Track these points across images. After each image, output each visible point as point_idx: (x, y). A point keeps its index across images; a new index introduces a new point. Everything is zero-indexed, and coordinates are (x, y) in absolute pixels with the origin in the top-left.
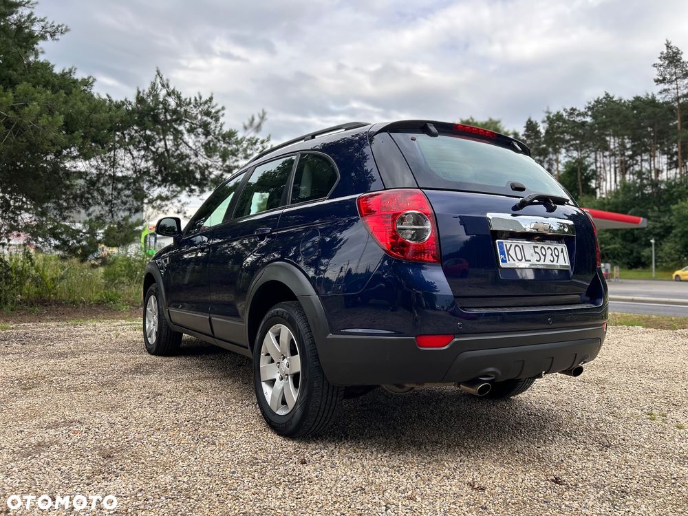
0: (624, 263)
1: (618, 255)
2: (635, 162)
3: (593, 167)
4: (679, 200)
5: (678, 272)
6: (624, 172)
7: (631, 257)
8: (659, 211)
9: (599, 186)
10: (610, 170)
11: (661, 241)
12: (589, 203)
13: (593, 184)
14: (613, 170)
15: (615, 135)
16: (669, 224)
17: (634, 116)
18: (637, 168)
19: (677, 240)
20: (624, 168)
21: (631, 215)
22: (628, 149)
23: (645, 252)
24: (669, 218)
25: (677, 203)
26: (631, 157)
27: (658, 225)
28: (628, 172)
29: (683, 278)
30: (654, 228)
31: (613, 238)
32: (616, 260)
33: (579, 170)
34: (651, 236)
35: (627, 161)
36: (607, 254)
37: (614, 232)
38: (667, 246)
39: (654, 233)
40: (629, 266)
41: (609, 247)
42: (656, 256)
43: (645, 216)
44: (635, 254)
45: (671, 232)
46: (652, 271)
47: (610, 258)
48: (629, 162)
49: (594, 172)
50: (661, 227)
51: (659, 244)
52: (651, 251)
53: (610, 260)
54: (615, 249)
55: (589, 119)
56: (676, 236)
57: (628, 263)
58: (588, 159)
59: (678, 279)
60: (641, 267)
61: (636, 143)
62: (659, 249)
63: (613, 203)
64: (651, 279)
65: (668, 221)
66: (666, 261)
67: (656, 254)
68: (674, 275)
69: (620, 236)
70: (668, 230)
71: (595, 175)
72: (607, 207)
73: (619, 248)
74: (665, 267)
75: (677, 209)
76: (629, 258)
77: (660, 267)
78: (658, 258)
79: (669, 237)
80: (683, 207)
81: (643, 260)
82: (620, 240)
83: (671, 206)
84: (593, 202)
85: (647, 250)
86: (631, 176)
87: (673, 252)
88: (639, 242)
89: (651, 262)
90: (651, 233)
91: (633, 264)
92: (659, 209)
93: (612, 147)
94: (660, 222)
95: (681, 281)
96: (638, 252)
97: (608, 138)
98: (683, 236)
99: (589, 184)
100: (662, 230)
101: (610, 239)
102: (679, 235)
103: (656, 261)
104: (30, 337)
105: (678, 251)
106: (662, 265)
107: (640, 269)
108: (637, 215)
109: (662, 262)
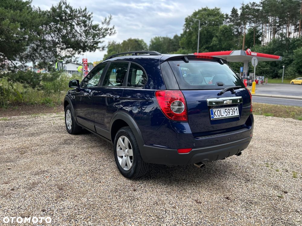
0: (270, 76)
1: (268, 72)
2: (280, 29)
3: (261, 31)
4: (297, 48)
5: (293, 81)
6: (274, 33)
8: (288, 53)
9: (263, 40)
10: (268, 32)
11: (287, 66)
12: (258, 49)
13: (260, 39)
14: (270, 33)
15: (272, 16)
16: (292, 59)
17: (282, 7)
18: (281, 32)
19: (295, 66)
20: (275, 32)
21: (275, 55)
22: (277, 23)
23: (280, 71)
24: (292, 56)
25: (296, 49)
26: (278, 26)
27: (287, 59)
28: (276, 34)
29: (295, 83)
30: (285, 60)
31: (267, 65)
32: (267, 75)
33: (254, 33)
34: (283, 64)
35: (276, 28)
36: (263, 72)
37: (267, 62)
38: (290, 69)
39: (285, 62)
40: (272, 77)
41: (264, 69)
42: (284, 73)
43: (282, 55)
44: (275, 72)
45: (292, 62)
46: (282, 80)
47: (264, 74)
48: (277, 29)
49: (261, 33)
50: (288, 60)
51: (286, 67)
52: (283, 71)
53: (264, 75)
54: (267, 70)
55: (261, 8)
56: (294, 64)
57: (272, 76)
58: (259, 27)
59: (293, 83)
60: (277, 78)
61: (281, 20)
62: (286, 70)
63: (268, 49)
64: (281, 83)
65: (292, 57)
66: (288, 75)
67: (284, 72)
68: (291, 82)
69: (270, 64)
70: (291, 61)
71: (261, 35)
72: (265, 51)
73: (269, 69)
74: (288, 78)
75: (296, 52)
76: (272, 74)
77: (286, 78)
78: (285, 74)
79: (291, 65)
80: (299, 51)
81: (279, 75)
82: (269, 66)
83: (294, 50)
84: (259, 48)
85: (281, 70)
86: (278, 36)
87: (292, 71)
88: (278, 66)
89: (282, 75)
90: (283, 63)
91: (274, 76)
92: (288, 51)
93: (270, 21)
94: (288, 58)
95: (294, 84)
96: (277, 71)
97: (269, 17)
98: (297, 64)
99: (259, 39)
100: (288, 61)
101: (265, 65)
102: (296, 63)
103: (284, 75)
104: (17, 124)
105: (294, 71)
106: (286, 77)
107: (277, 79)
108: (278, 55)
109: (287, 76)
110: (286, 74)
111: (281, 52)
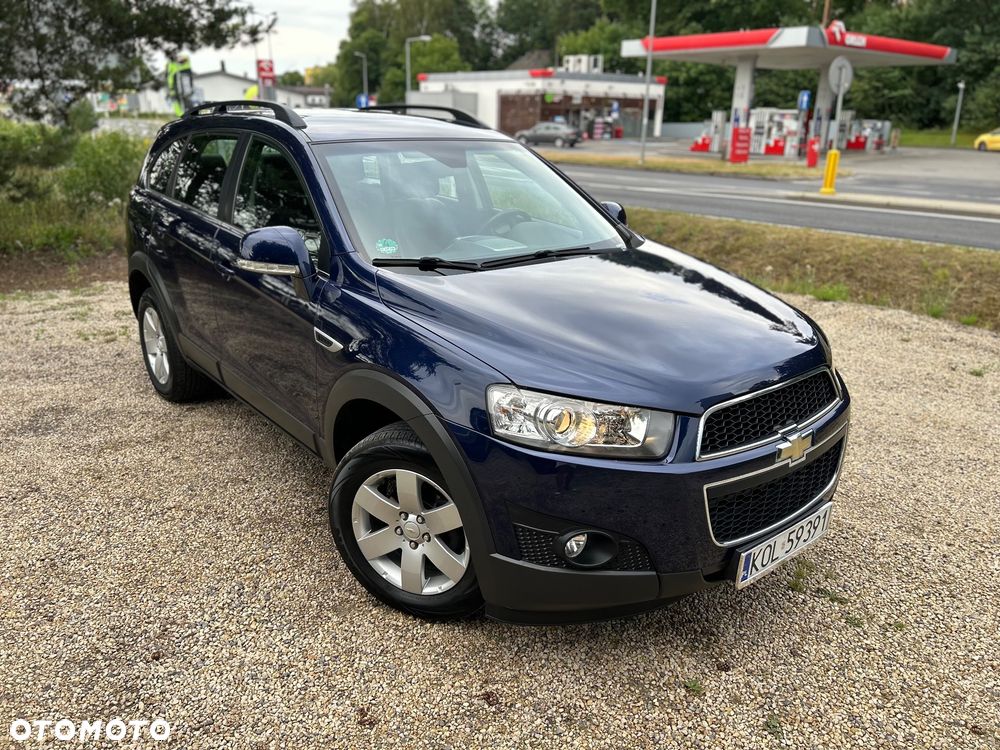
0: (913, 120)
1: (907, 105)
5: (985, 138)
7: (926, 110)
8: (983, 33)
11: (975, 85)
12: (876, 18)
16: (993, 57)
23: (947, 104)
24: (995, 46)
27: (976, 57)
29: (990, 146)
30: (970, 62)
31: (904, 79)
32: (901, 115)
34: (962, 76)
36: (890, 106)
37: (908, 71)
38: (982, 93)
39: (968, 70)
40: (921, 124)
41: (894, 94)
42: (962, 109)
43: (958, 44)
44: (932, 106)
45: (992, 70)
46: (951, 134)
47: (892, 112)
50: (980, 61)
51: (970, 90)
52: (957, 101)
53: (893, 116)
54: (904, 97)
57: (920, 120)
59: (982, 147)
60: (937, 127)
62: (969, 97)
63: (914, 19)
64: (948, 147)
65: (993, 51)
66: (977, 118)
67: (963, 106)
68: (977, 143)
69: (915, 75)
70: (989, 65)
72: (904, 26)
73: (911, 95)
74: (974, 128)
76: (922, 112)
77: (965, 128)
78: (965, 111)
79: (989, 79)
81: (943, 115)
82: (914, 82)
84: (882, 16)
85: (951, 99)
87: (990, 102)
88: (942, 85)
89: (952, 120)
90: (962, 71)
91: (926, 122)
92: (983, 29)
94: (980, 52)
95: (986, 150)
96: (938, 103)
100: (980, 66)
101: (899, 81)
103: (961, 118)
106: (969, 125)
107: (935, 130)
108: (946, 41)
109: (970, 119)
110: (969, 111)
111: (957, 31)
